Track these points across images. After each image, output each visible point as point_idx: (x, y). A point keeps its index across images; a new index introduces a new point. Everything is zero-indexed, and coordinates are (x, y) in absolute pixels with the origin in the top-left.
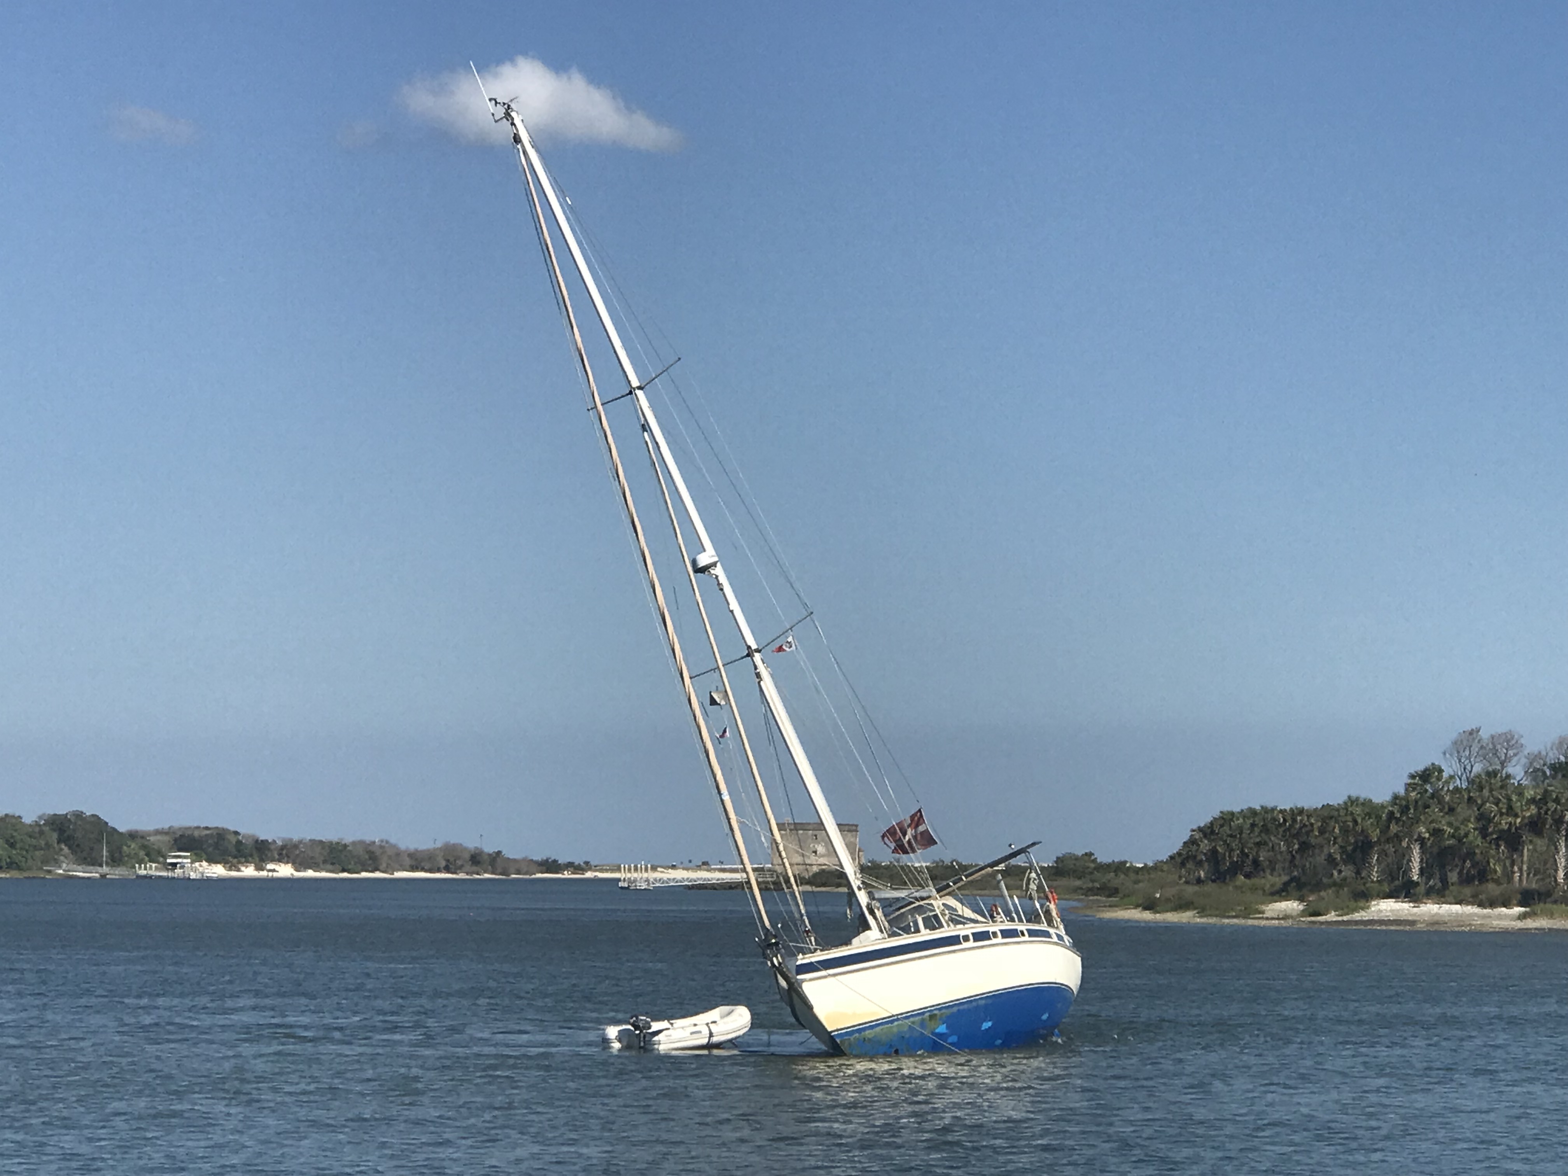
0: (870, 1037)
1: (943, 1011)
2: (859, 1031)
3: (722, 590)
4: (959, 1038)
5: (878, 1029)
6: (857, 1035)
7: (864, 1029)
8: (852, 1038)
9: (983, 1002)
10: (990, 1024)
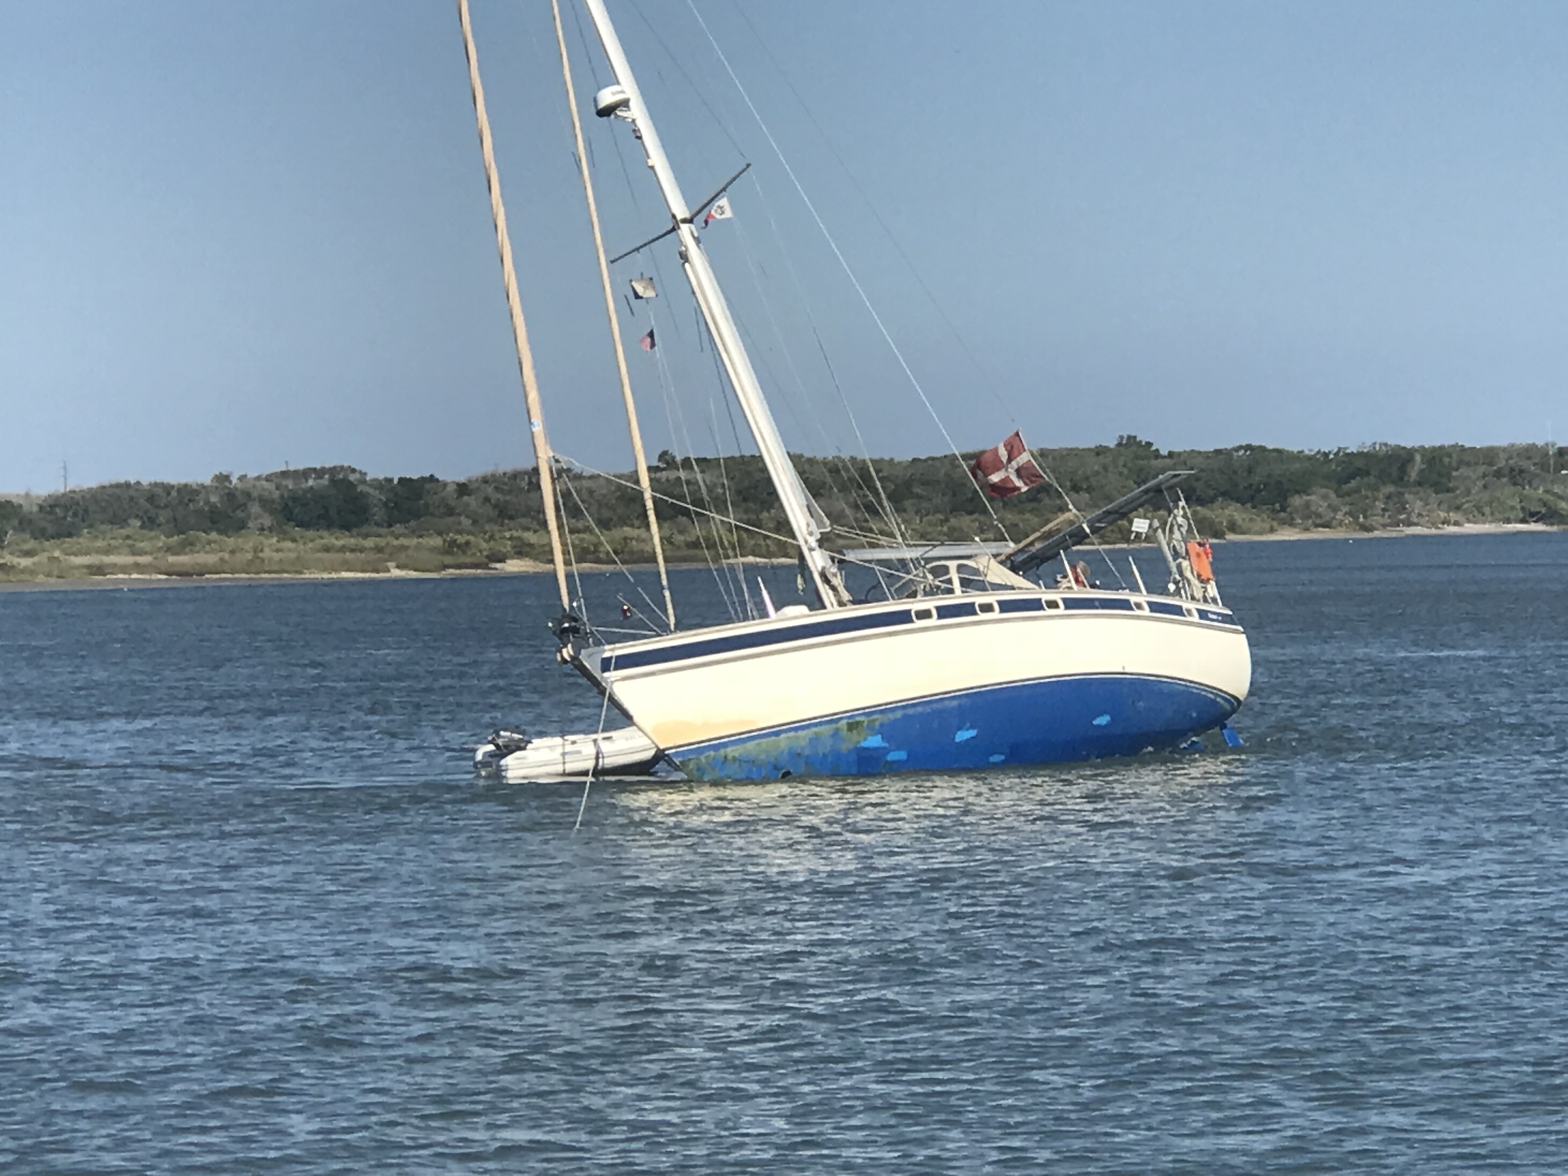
0: (736, 754)
1: (875, 717)
2: (716, 748)
3: (639, 138)
4: (909, 756)
5: (750, 745)
6: (712, 753)
7: (725, 745)
8: (703, 758)
9: (955, 703)
10: (973, 733)
